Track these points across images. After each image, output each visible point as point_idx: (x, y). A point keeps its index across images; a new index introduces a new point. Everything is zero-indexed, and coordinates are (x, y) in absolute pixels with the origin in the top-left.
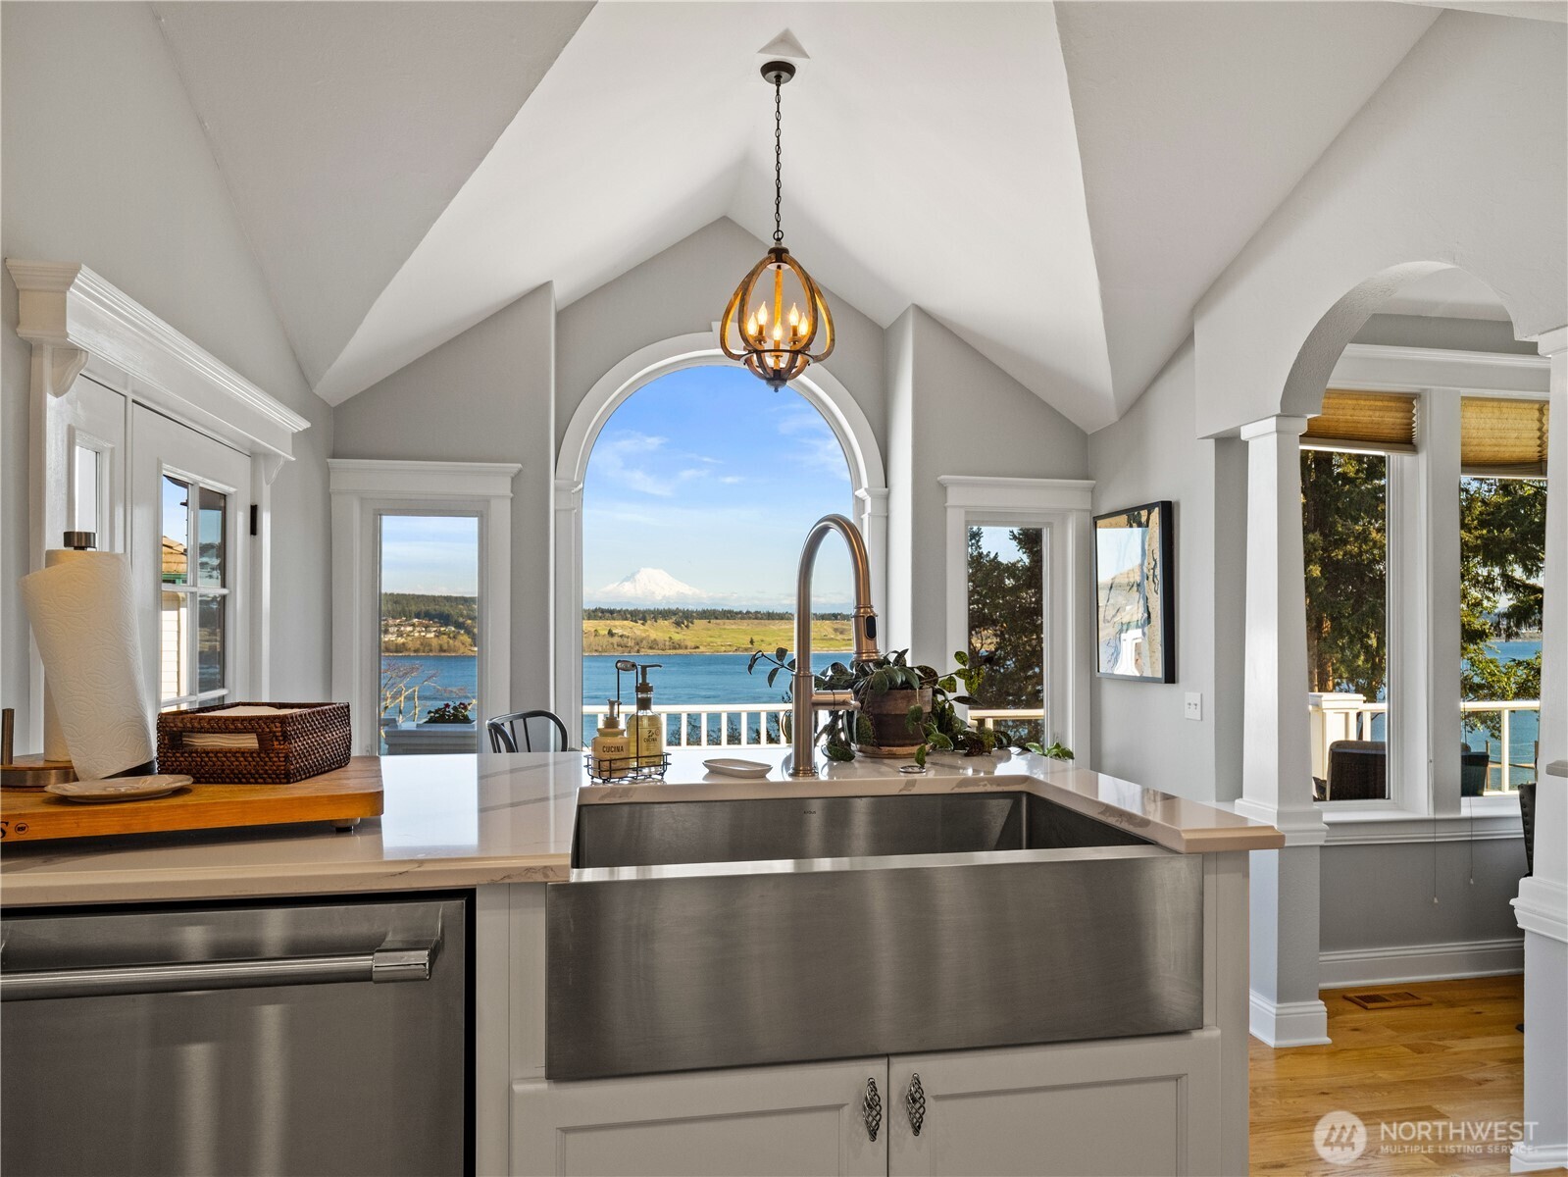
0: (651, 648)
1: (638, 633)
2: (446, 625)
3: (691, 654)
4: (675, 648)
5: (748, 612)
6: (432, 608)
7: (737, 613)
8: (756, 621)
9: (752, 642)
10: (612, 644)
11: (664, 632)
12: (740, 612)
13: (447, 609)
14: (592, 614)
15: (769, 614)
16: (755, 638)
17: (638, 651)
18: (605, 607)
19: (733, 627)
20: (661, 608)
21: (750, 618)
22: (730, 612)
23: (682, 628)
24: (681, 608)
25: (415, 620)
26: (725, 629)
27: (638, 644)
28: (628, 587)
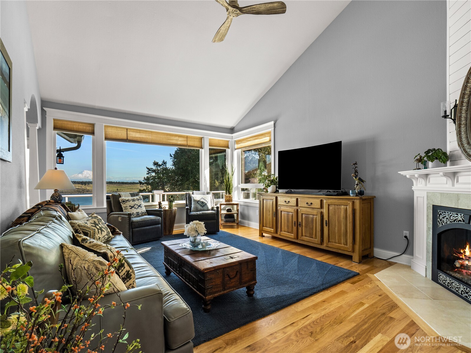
0: (87, 192)
1: (83, 188)
5: (116, 182)
8: (119, 184)
9: (117, 190)
12: (114, 182)
15: (122, 182)
16: (118, 189)
19: (112, 186)
21: (117, 184)
22: (111, 182)
26: (109, 186)
27: (83, 191)
28: (80, 175)
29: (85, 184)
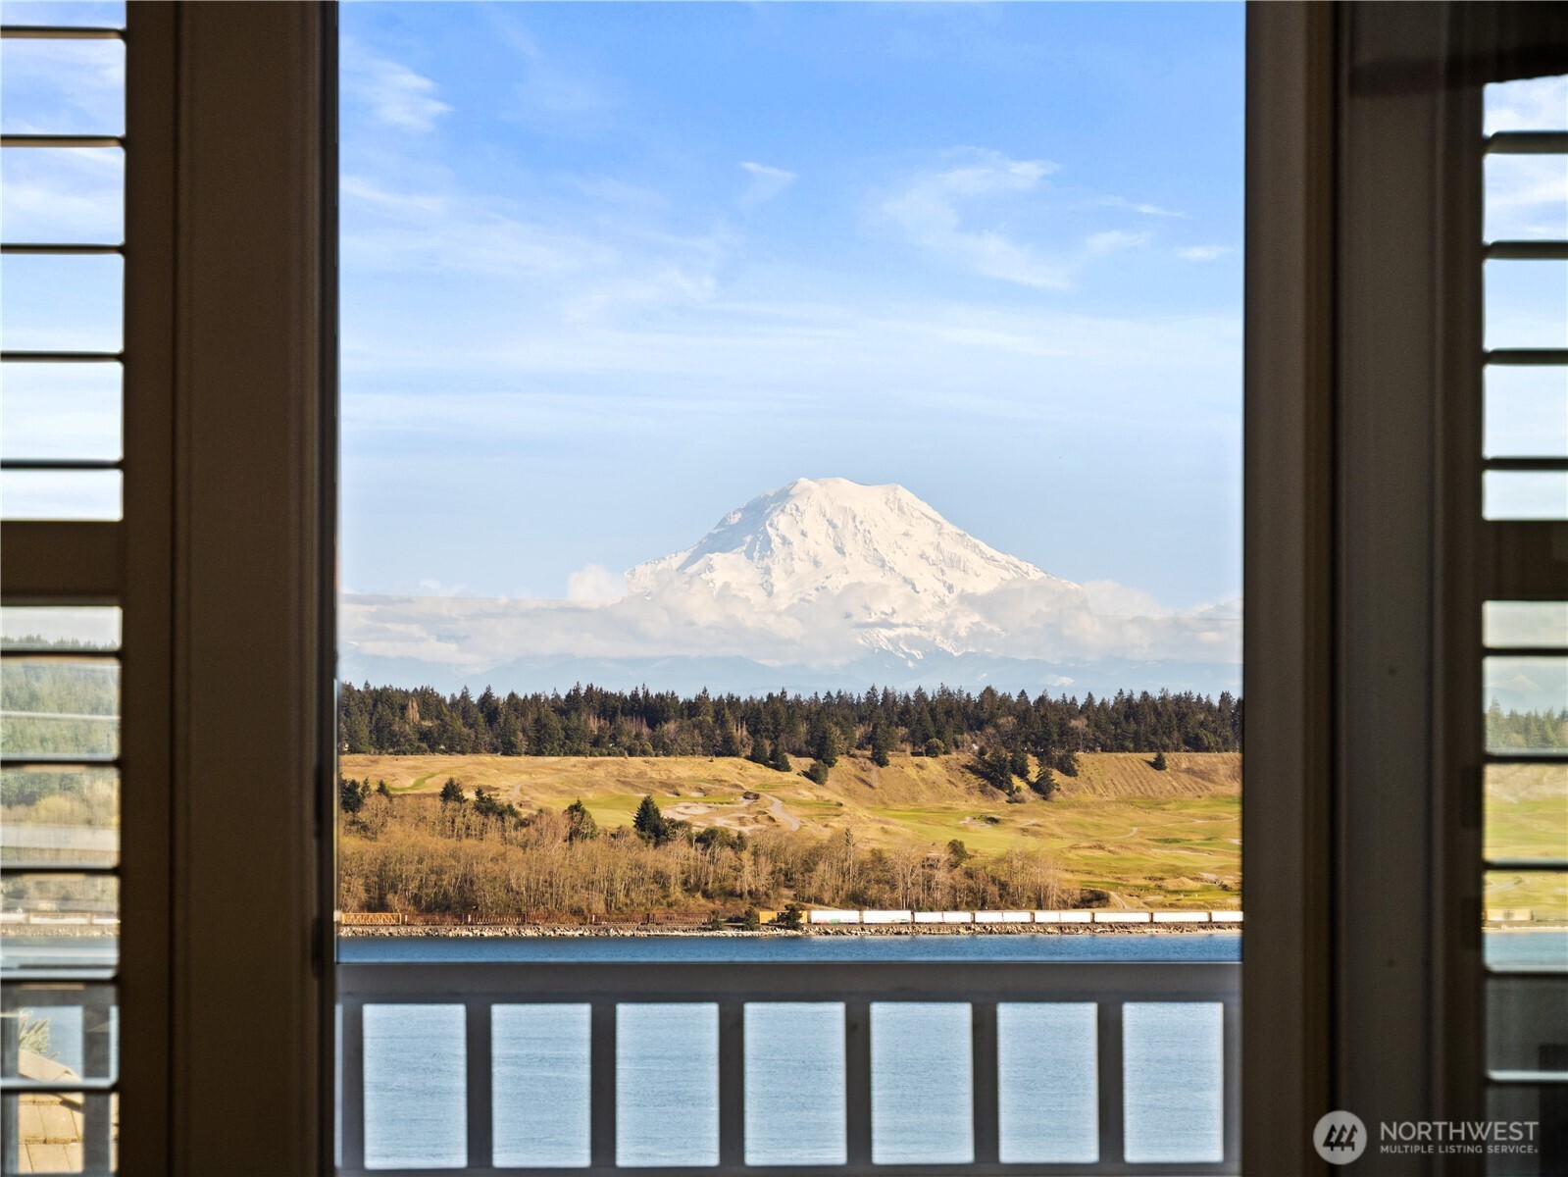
1: (790, 820)
10: (661, 879)
14: (555, 722)
18: (620, 684)
20: (904, 687)
23: (1014, 798)
24: (1008, 687)
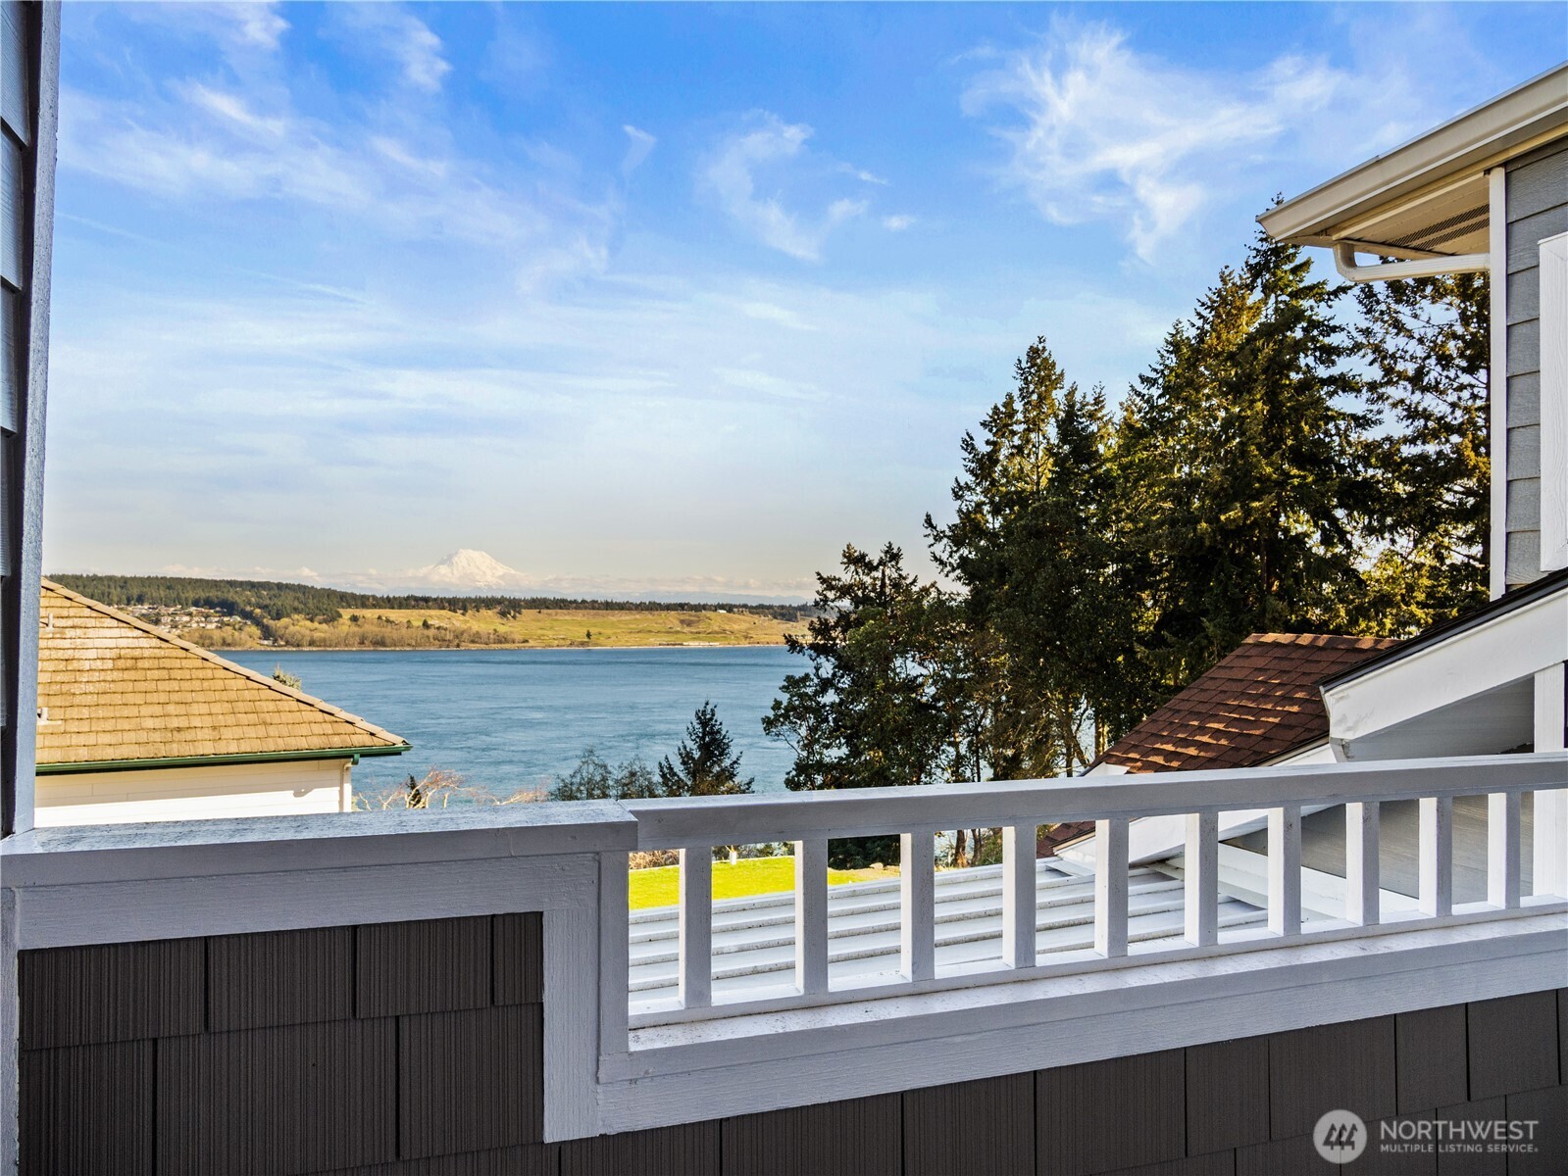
0: (473, 642)
1: (457, 624)
2: (230, 614)
3: (519, 649)
4: (500, 642)
5: (584, 602)
6: (213, 594)
7: (571, 602)
8: (593, 612)
9: (589, 635)
10: (428, 637)
11: (487, 623)
12: (575, 601)
13: (231, 595)
14: (404, 602)
15: (607, 603)
16: (593, 631)
17: (458, 646)
18: (419, 594)
19: (567, 618)
20: (484, 595)
21: (586, 608)
22: (563, 601)
23: (508, 619)
24: (506, 595)
25: (193, 609)
26: (556, 620)
27: (457, 637)
28: (443, 569)
29: (465, 609)
